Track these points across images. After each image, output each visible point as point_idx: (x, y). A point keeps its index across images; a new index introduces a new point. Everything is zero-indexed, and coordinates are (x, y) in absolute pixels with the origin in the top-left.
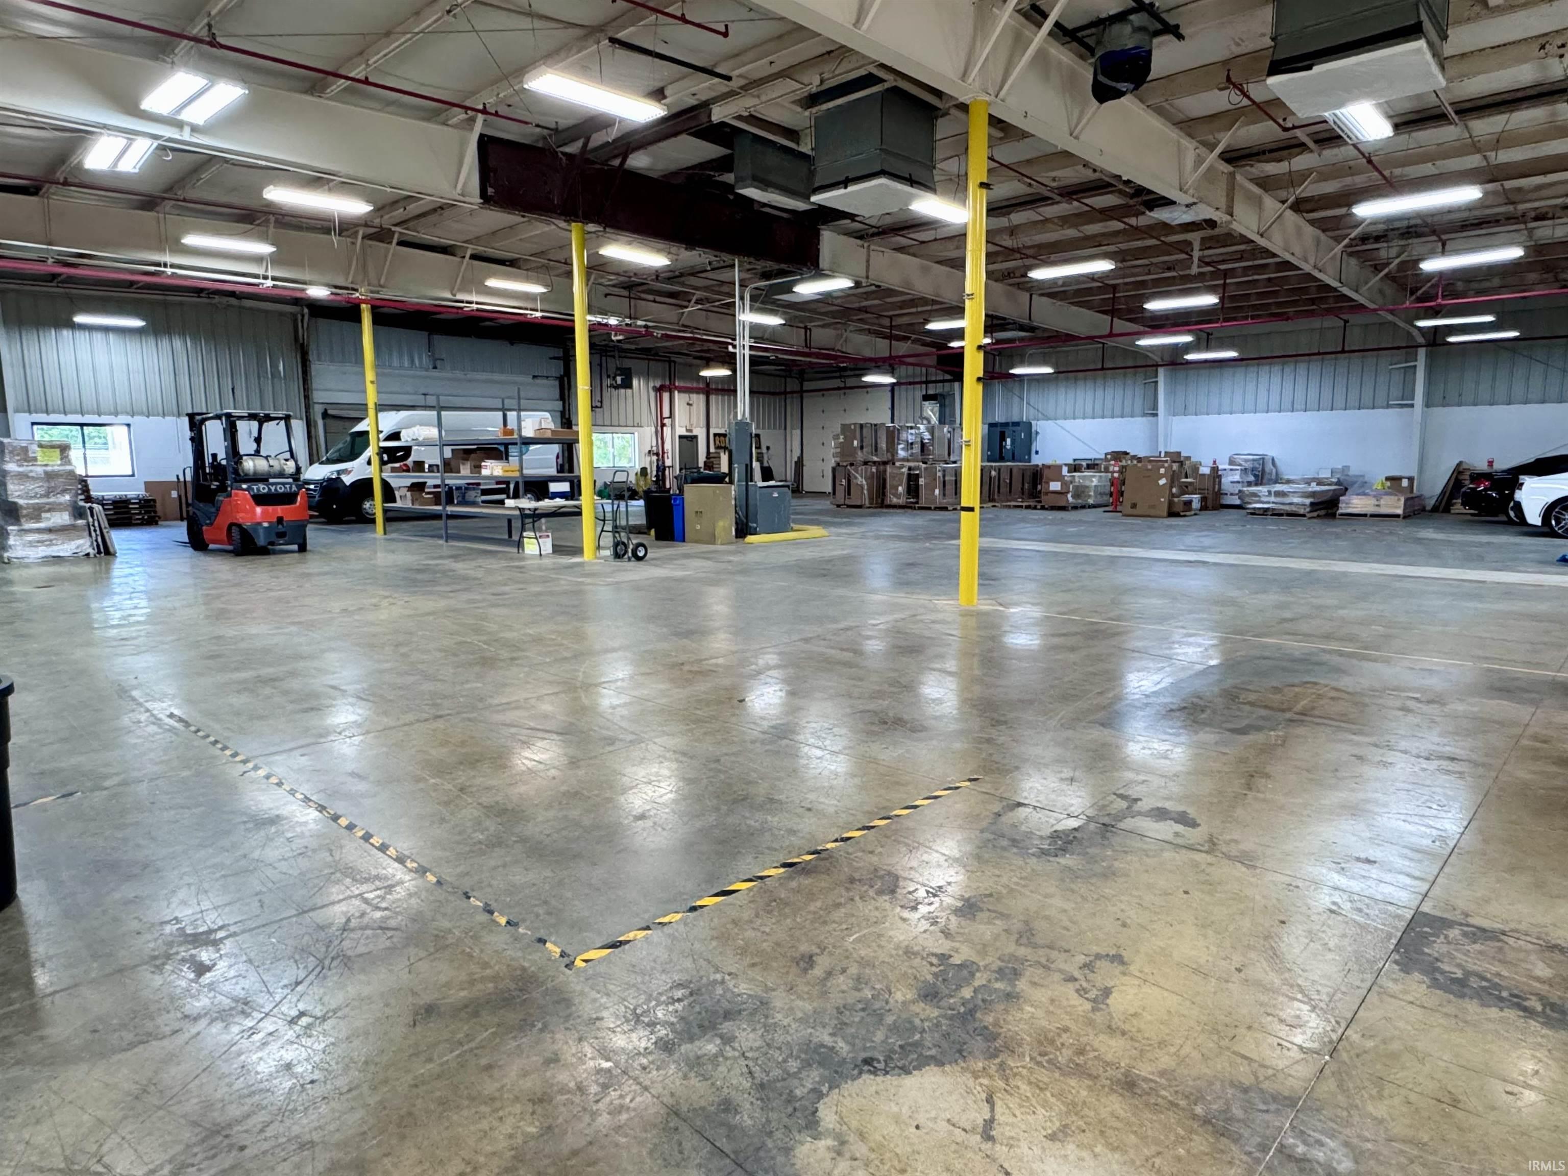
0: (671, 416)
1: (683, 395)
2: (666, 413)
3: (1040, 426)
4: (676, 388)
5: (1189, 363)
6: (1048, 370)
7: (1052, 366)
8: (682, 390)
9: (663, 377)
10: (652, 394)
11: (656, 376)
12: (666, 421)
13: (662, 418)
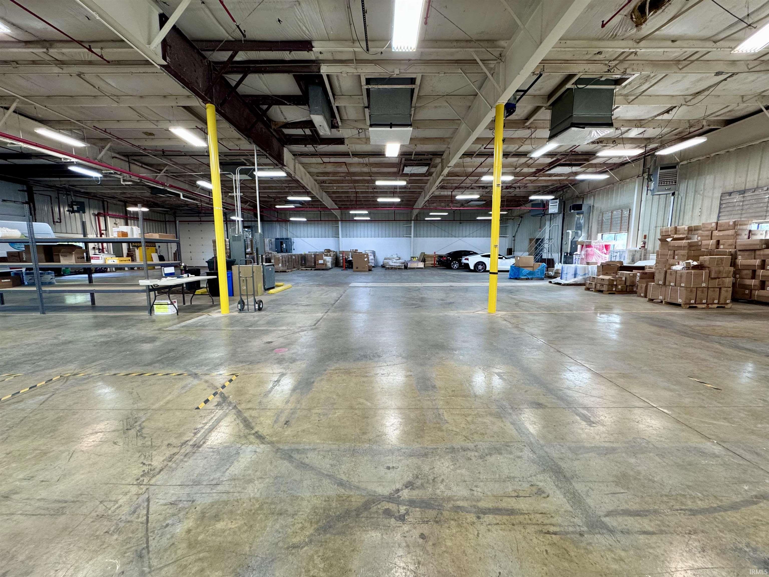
0: (106, 229)
1: (112, 219)
2: (103, 227)
3: (295, 240)
4: (109, 215)
5: (356, 220)
6: (305, 219)
7: (306, 218)
8: (112, 216)
9: (99, 209)
10: (93, 217)
11: (95, 208)
12: (104, 232)
13: (100, 230)
